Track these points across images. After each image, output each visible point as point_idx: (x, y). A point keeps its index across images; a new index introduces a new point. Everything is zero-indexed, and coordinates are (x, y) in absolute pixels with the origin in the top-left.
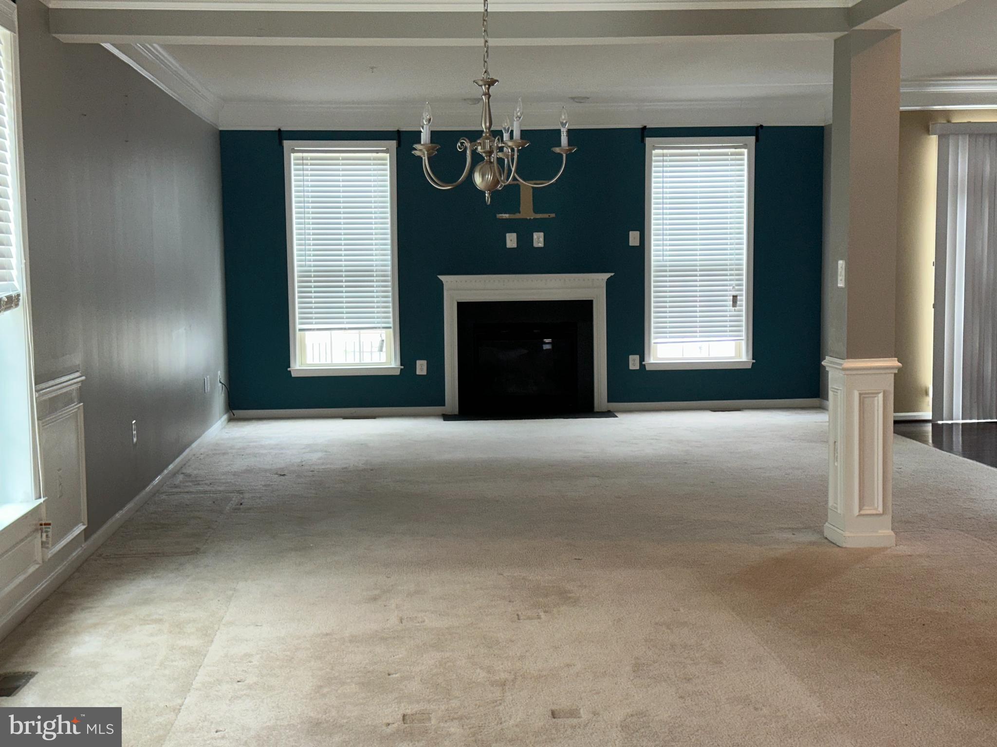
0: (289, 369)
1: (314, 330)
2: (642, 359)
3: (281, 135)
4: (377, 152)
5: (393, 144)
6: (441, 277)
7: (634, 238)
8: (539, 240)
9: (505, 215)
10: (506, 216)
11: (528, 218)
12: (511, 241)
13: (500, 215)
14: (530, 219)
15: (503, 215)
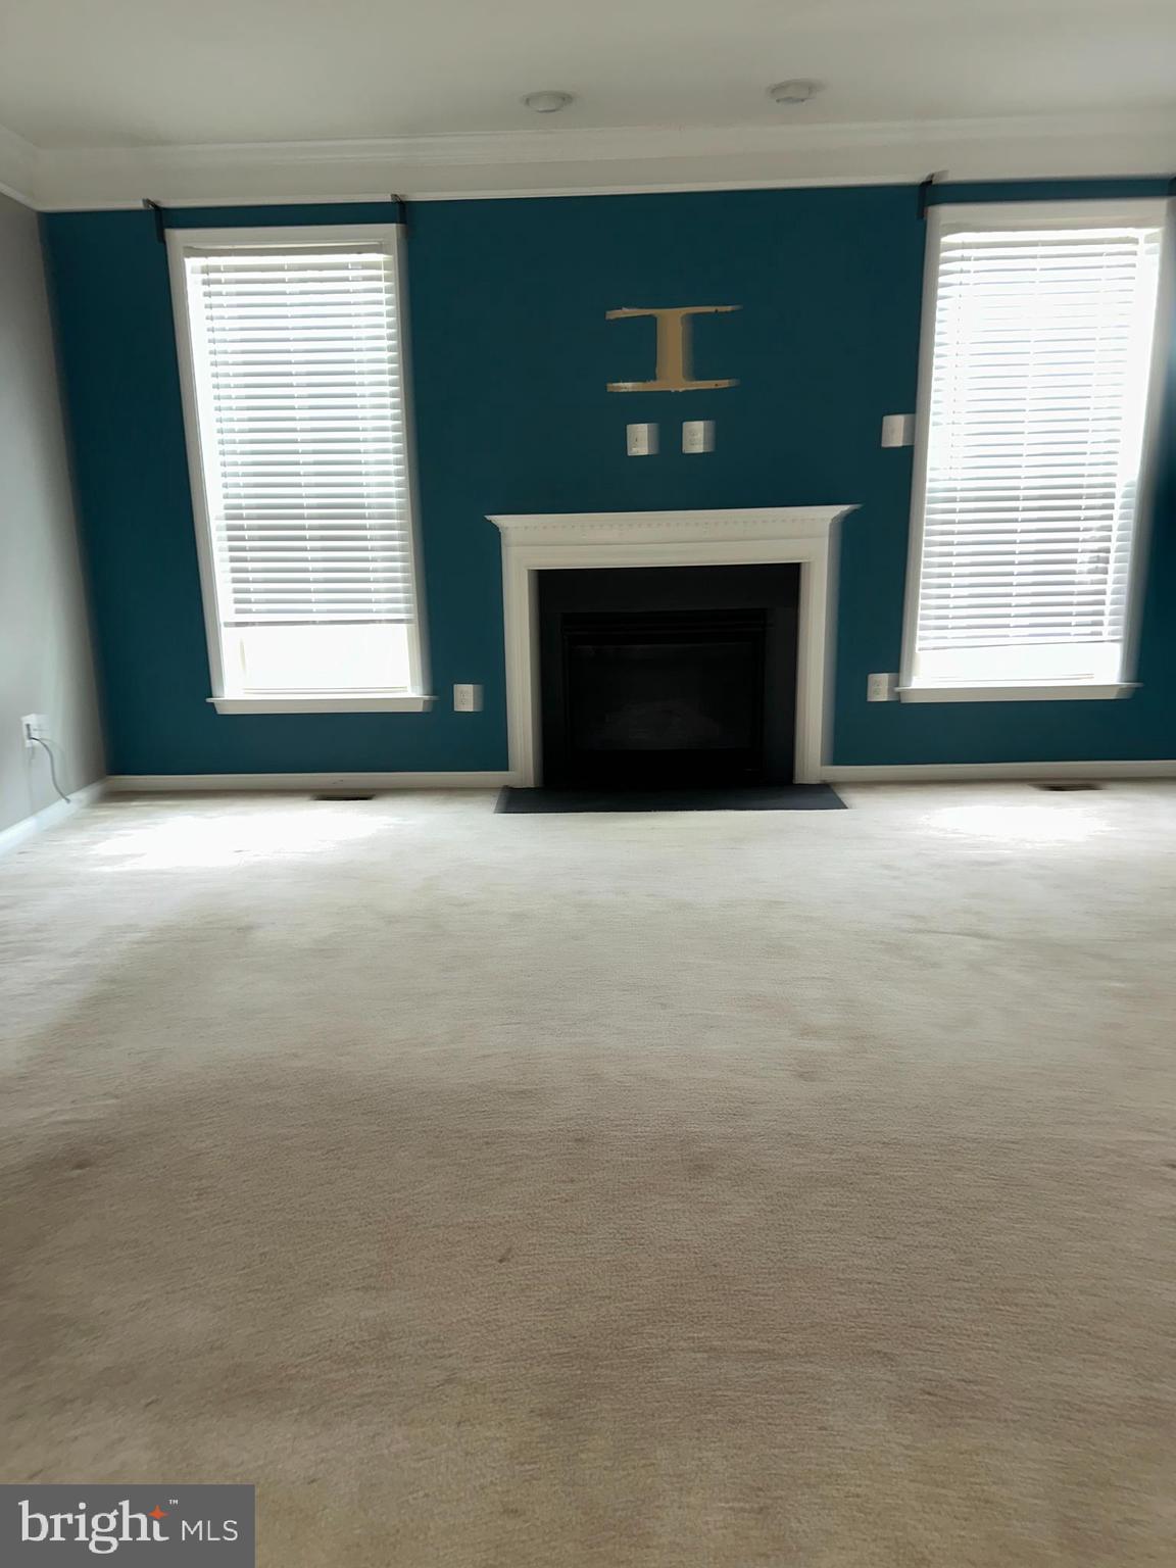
0: (209, 700)
1: (253, 624)
2: (897, 683)
3: (161, 219)
4: (359, 250)
5: (390, 231)
6: (498, 520)
7: (894, 431)
8: (696, 437)
9: (626, 384)
10: (628, 386)
11: (673, 390)
12: (640, 440)
13: (615, 385)
14: (677, 392)
15: (621, 384)
